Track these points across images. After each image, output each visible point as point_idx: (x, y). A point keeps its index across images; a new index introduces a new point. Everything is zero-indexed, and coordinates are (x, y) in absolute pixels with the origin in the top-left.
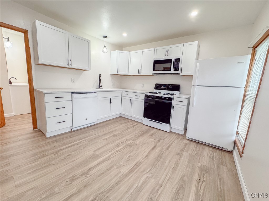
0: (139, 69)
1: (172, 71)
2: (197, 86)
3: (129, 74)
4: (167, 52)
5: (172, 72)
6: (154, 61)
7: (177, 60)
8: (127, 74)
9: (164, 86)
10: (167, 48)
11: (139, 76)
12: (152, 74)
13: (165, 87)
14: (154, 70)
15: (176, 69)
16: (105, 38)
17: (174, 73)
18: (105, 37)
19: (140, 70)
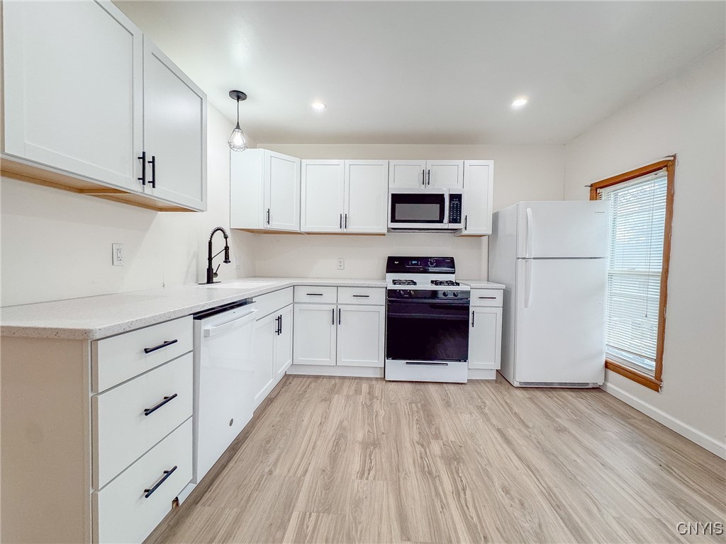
0: (343, 216)
1: (446, 224)
2: (534, 258)
3: (303, 230)
4: (426, 177)
5: (446, 227)
6: (393, 195)
7: (456, 198)
8: (297, 229)
9: (414, 262)
10: (423, 164)
11: (343, 236)
12: (385, 231)
13: (415, 264)
14: (393, 220)
15: (456, 218)
16: (238, 98)
17: (450, 228)
18: (239, 95)
19: (344, 220)
